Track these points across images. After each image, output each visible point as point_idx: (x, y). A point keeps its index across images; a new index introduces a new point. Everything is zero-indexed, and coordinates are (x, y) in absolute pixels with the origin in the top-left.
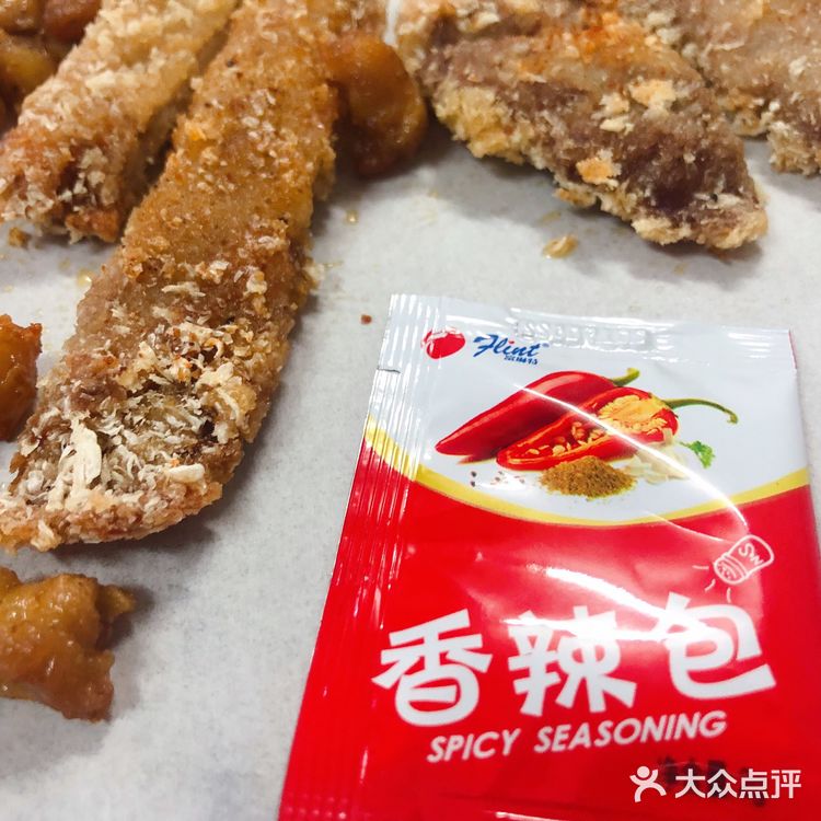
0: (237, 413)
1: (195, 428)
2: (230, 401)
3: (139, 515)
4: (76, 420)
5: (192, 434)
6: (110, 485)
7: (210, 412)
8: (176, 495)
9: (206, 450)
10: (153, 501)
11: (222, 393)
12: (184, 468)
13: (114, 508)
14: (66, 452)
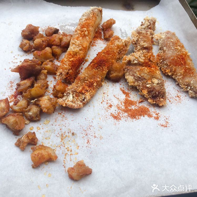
0: (88, 99)
1: (83, 99)
2: (87, 97)
3: (74, 106)
4: (71, 93)
5: (82, 99)
6: (72, 102)
7: (85, 98)
8: (78, 105)
9: (83, 102)
10: (76, 105)
11: (87, 96)
12: (80, 103)
13: (72, 105)
14: (69, 96)
